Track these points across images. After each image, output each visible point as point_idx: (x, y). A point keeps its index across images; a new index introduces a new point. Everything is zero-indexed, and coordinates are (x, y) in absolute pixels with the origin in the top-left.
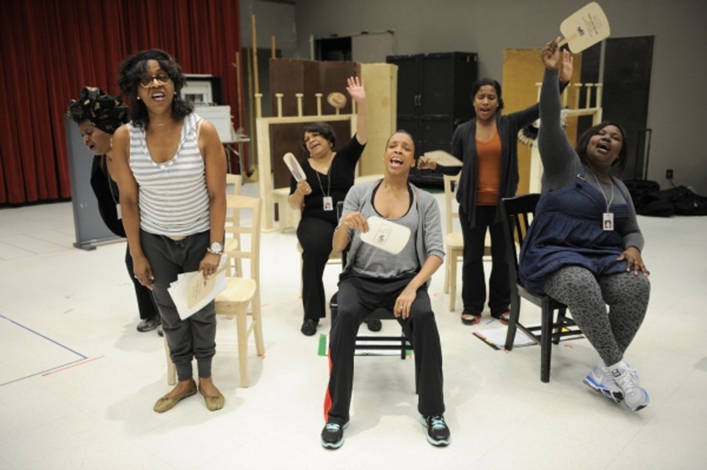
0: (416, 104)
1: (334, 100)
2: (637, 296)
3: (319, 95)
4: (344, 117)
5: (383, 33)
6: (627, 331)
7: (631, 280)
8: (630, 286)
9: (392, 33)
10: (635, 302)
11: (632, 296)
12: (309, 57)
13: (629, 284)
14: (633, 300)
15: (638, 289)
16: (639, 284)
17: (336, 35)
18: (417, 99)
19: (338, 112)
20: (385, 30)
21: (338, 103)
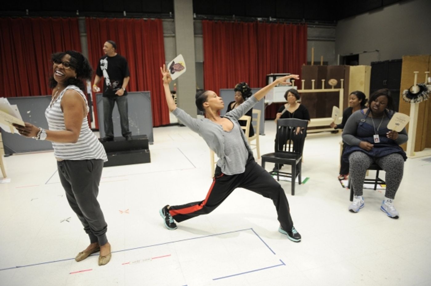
0: (384, 85)
1: (331, 83)
2: (394, 167)
3: (323, 80)
4: (337, 90)
5: (374, 51)
6: (393, 183)
7: (392, 160)
8: (390, 162)
9: (377, 51)
10: (394, 170)
11: (392, 167)
12: (337, 64)
13: (391, 161)
14: (393, 169)
15: (395, 164)
16: (395, 161)
17: (352, 54)
18: (385, 82)
19: (333, 87)
20: (375, 50)
21: (333, 84)
